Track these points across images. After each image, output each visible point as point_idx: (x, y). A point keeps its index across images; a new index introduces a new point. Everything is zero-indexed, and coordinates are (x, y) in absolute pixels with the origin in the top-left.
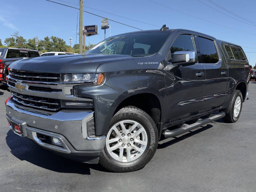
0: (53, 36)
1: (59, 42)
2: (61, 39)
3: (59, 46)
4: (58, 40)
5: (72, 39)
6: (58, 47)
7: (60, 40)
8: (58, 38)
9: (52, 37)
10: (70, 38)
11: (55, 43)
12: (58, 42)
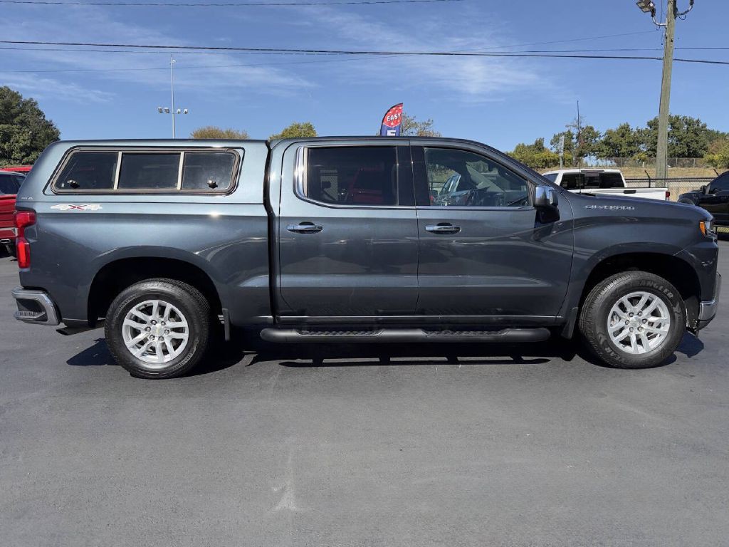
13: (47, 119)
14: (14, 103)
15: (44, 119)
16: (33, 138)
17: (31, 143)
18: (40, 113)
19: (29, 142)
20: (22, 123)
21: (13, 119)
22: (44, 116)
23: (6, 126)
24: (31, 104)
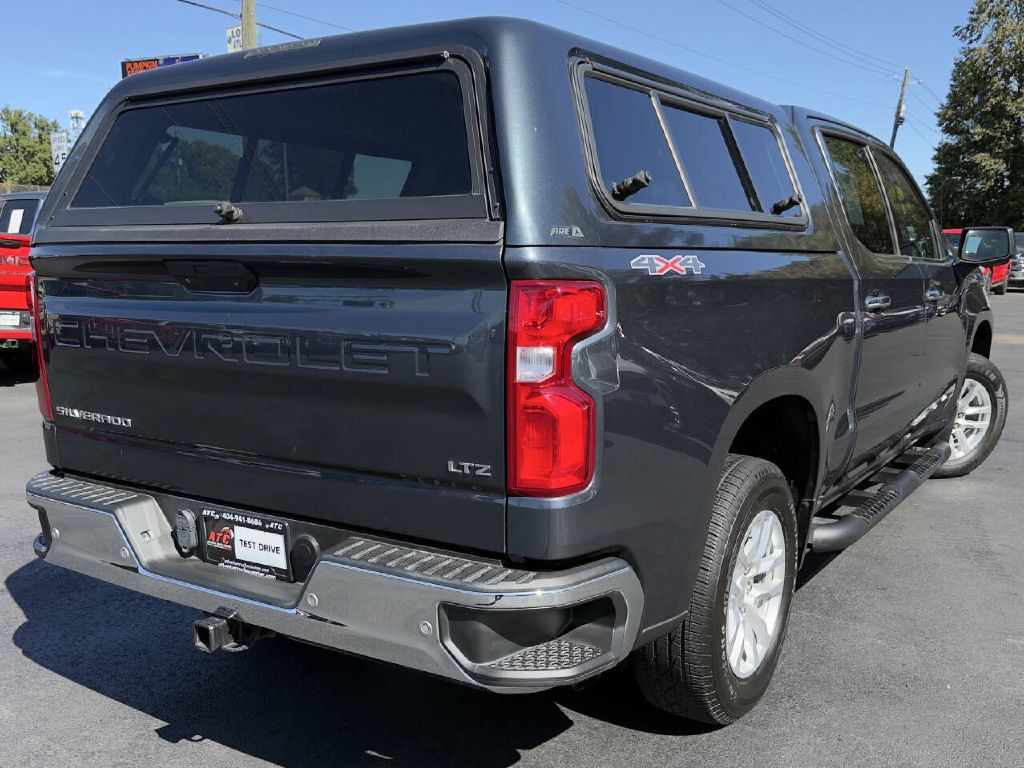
0: (11, 109)
1: (40, 136)
2: (50, 122)
3: (40, 155)
4: (33, 126)
5: (81, 118)
6: (36, 158)
7: (43, 124)
8: (31, 115)
9: (6, 111)
10: (73, 112)
11: (20, 141)
12: (32, 135)
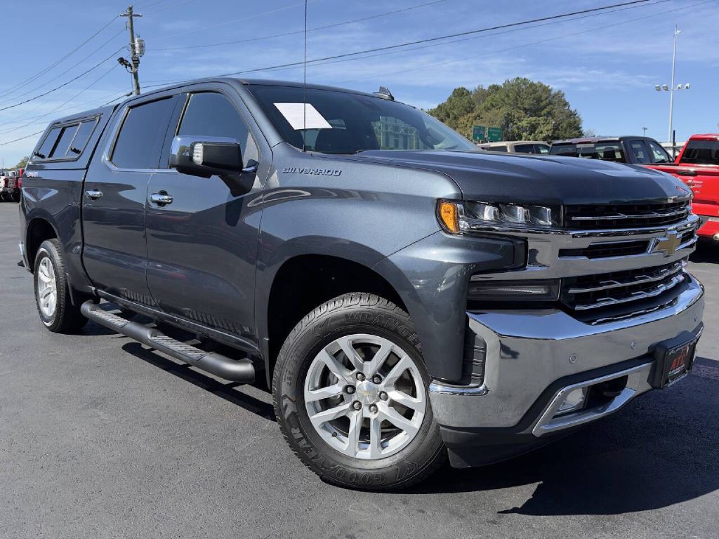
13: (572, 108)
14: (544, 96)
15: (568, 109)
16: (556, 128)
17: (554, 133)
18: (566, 104)
19: (551, 132)
20: (549, 114)
21: (541, 111)
22: (569, 106)
23: (534, 118)
24: (559, 95)
